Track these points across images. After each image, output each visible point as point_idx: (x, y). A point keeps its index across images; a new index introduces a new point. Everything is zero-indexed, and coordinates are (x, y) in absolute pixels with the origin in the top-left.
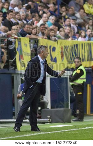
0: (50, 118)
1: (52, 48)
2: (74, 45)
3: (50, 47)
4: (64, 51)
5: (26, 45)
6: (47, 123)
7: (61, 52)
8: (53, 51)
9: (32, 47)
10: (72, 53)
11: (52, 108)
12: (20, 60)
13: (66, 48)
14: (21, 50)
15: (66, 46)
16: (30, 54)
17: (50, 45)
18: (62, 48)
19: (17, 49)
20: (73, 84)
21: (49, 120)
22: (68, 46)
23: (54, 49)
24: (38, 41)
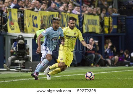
0: (31, 68)
2: (51, 15)
3: (33, 16)
4: (43, 19)
5: (15, 14)
6: (29, 72)
7: (41, 20)
9: (19, 16)
10: (49, 21)
11: (33, 61)
12: (10, 25)
13: (45, 17)
14: (11, 18)
15: (45, 16)
16: (17, 21)
17: (33, 15)
18: (41, 17)
19: (8, 17)
21: (31, 70)
22: (46, 16)
23: (36, 18)
24: (24, 12)
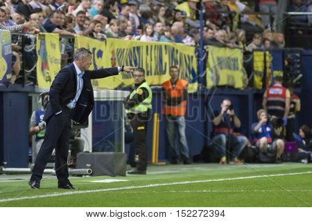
0: (90, 167)
1: (96, 52)
2: (134, 48)
3: (94, 49)
4: (116, 57)
5: (53, 46)
6: (85, 175)
7: (112, 59)
8: (98, 57)
9: (63, 50)
10: (131, 62)
11: (93, 151)
12: (42, 69)
13: (121, 52)
14: (45, 55)
15: (120, 49)
16: (60, 61)
17: (94, 46)
18: (113, 52)
19: (39, 51)
20: (130, 111)
21: (89, 171)
22: (124, 50)
23: (100, 54)
24: (73, 40)
